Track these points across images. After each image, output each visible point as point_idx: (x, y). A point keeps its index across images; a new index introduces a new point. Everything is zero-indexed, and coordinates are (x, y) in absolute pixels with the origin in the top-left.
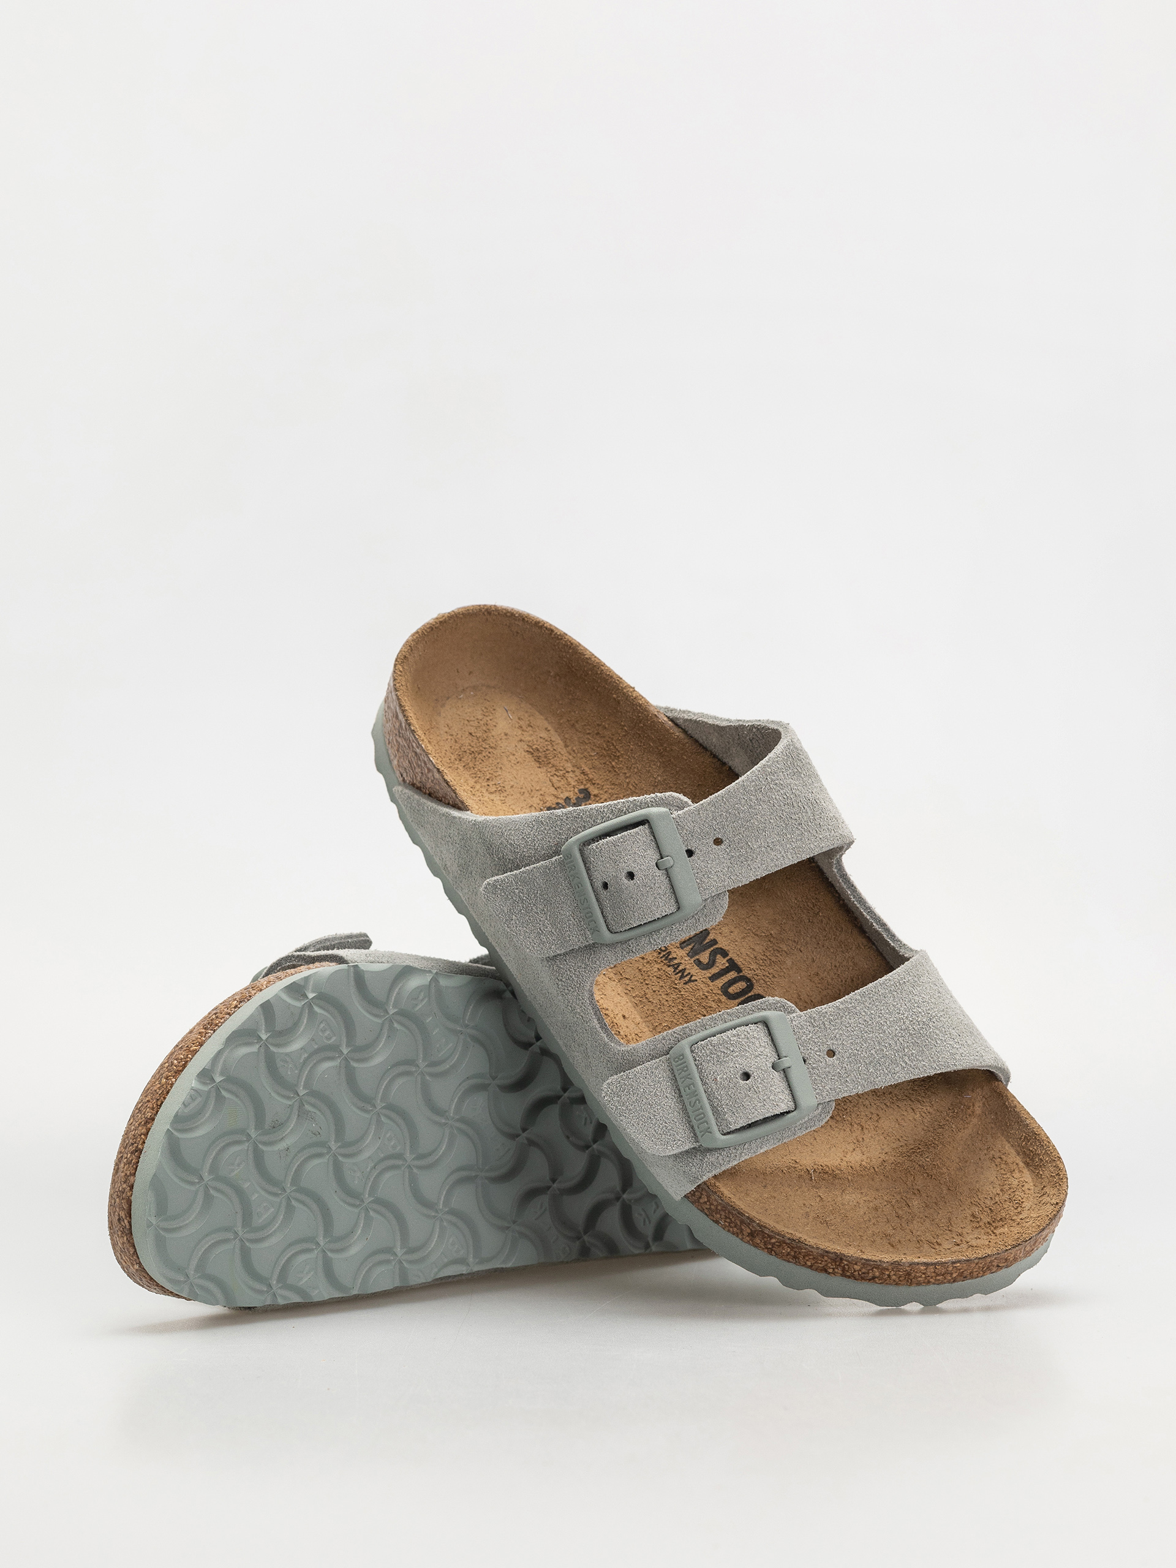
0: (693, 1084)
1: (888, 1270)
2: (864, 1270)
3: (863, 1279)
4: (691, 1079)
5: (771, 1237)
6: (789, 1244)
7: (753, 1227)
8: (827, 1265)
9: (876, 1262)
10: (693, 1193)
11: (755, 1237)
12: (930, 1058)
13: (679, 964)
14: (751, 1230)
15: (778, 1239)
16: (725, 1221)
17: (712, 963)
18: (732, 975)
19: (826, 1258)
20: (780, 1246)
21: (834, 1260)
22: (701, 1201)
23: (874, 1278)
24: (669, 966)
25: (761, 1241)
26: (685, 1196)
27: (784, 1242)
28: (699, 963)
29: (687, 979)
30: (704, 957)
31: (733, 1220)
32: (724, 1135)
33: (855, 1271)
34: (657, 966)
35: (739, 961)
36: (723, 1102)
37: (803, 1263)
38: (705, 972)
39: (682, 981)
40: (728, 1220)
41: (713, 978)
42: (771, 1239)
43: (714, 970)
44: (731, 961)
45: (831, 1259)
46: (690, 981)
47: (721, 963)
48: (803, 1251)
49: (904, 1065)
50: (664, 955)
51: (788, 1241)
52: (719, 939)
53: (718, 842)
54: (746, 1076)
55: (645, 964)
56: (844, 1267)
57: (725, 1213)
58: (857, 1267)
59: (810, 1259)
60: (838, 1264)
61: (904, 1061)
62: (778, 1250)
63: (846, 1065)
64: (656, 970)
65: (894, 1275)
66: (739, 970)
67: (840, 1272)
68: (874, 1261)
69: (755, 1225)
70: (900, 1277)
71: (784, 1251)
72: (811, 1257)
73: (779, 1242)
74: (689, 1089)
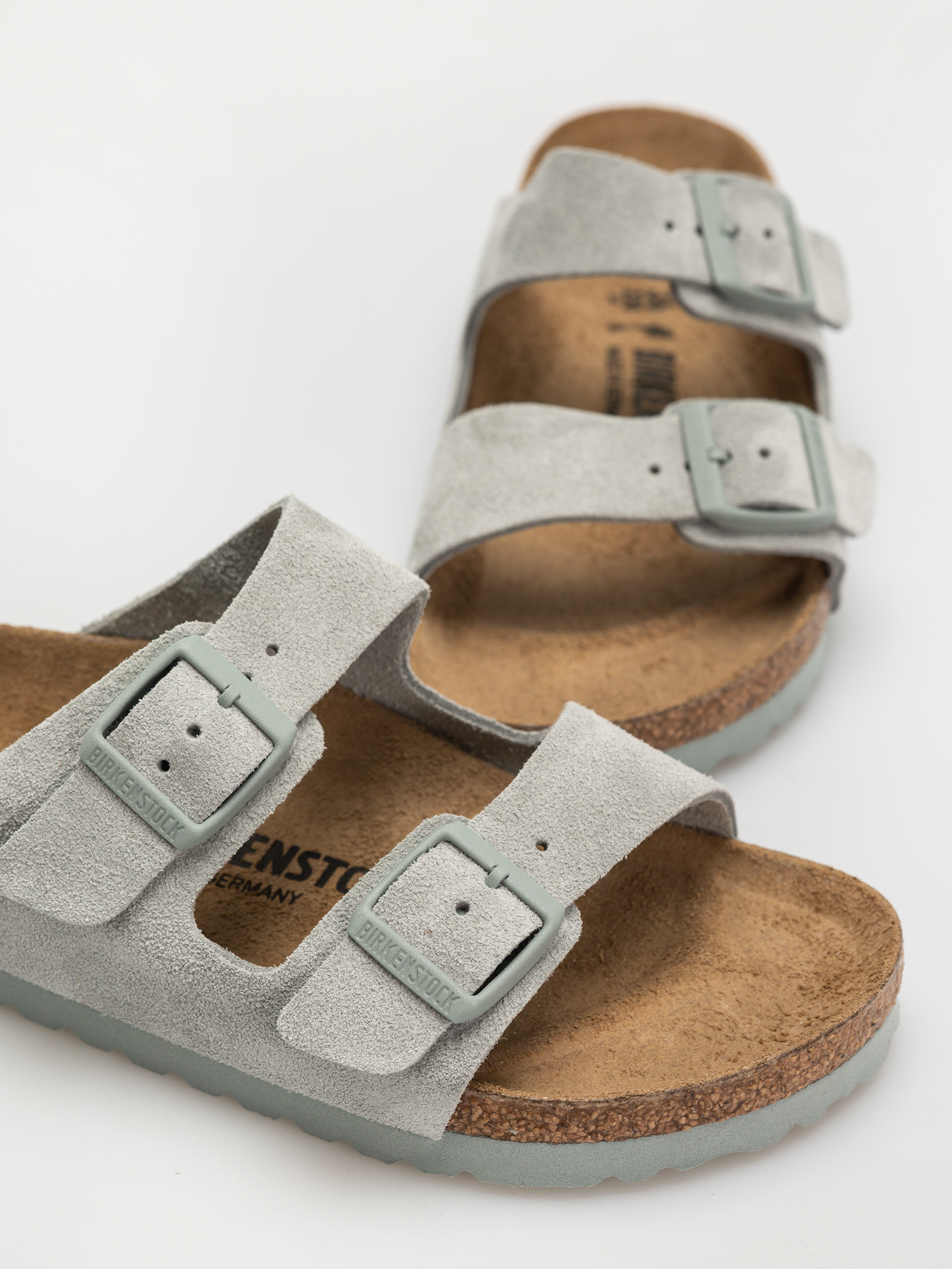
0: (402, 950)
1: (753, 1082)
2: (725, 1098)
3: (726, 1113)
4: (396, 945)
5: (589, 1112)
6: (617, 1108)
7: (561, 1110)
8: (676, 1115)
9: (736, 1075)
10: (457, 1116)
11: (567, 1126)
12: (661, 796)
13: (269, 888)
14: (559, 1117)
15: (601, 1108)
16: (519, 1127)
17: (307, 871)
18: (340, 872)
19: (672, 1103)
20: (606, 1119)
21: (683, 1101)
22: (474, 1118)
23: (739, 1106)
24: (258, 895)
25: (578, 1126)
26: (447, 1128)
27: (611, 1109)
28: (290, 876)
29: (289, 897)
30: (294, 867)
31: (529, 1117)
32: (476, 993)
33: (714, 1105)
34: (242, 902)
35: (338, 855)
36: (452, 954)
37: (644, 1129)
38: (306, 881)
39: (286, 902)
40: (523, 1123)
41: (321, 882)
42: (591, 1115)
43: (316, 876)
44: (327, 859)
45: (679, 1102)
46: (294, 898)
47: (318, 867)
48: (639, 1108)
49: (636, 817)
50: (244, 888)
51: (615, 1104)
52: (298, 843)
53: (273, 650)
54: (463, 908)
55: (227, 907)
56: (699, 1106)
57: (515, 1114)
58: (715, 1098)
59: (651, 1116)
60: (690, 1104)
61: (633, 813)
62: (606, 1127)
63: (568, 851)
64: (244, 906)
65: (764, 1087)
66: (344, 864)
67: (696, 1117)
68: (733, 1076)
69: (561, 1105)
70: (771, 1087)
71: (614, 1124)
72: (653, 1112)
73: (604, 1113)
74: (400, 960)
